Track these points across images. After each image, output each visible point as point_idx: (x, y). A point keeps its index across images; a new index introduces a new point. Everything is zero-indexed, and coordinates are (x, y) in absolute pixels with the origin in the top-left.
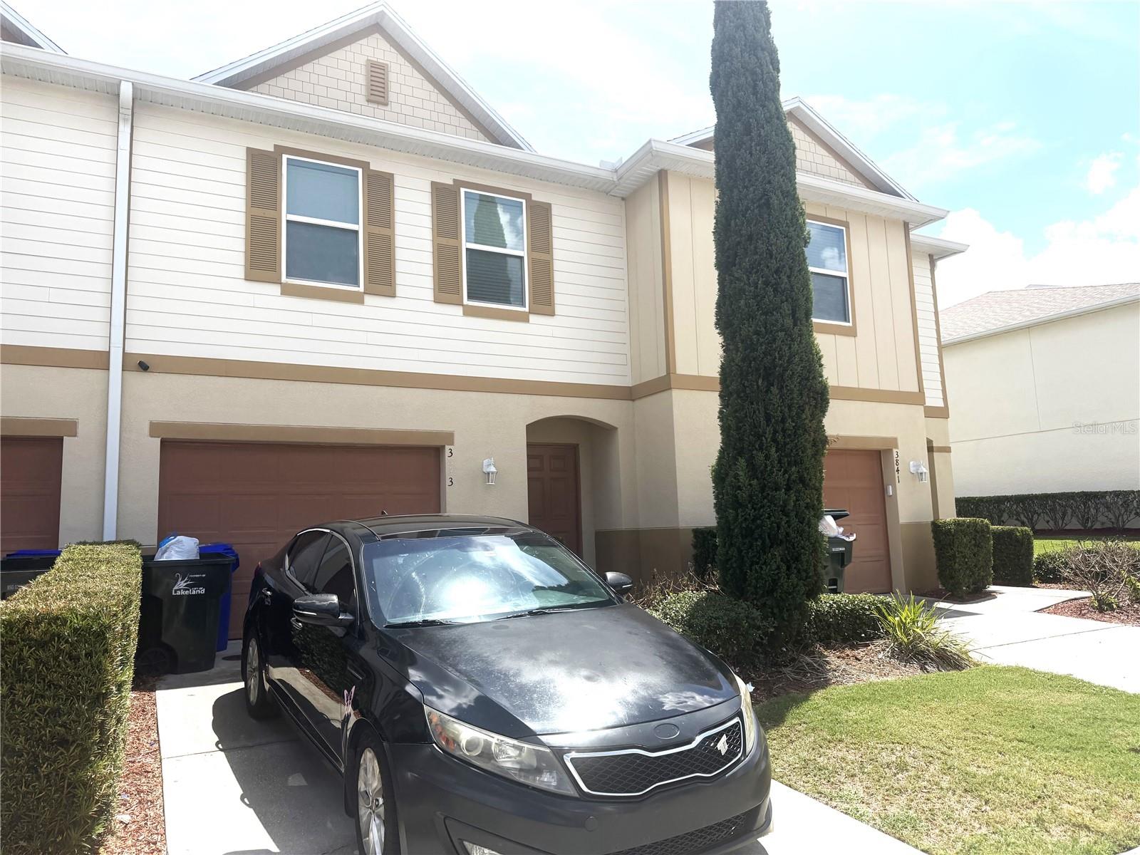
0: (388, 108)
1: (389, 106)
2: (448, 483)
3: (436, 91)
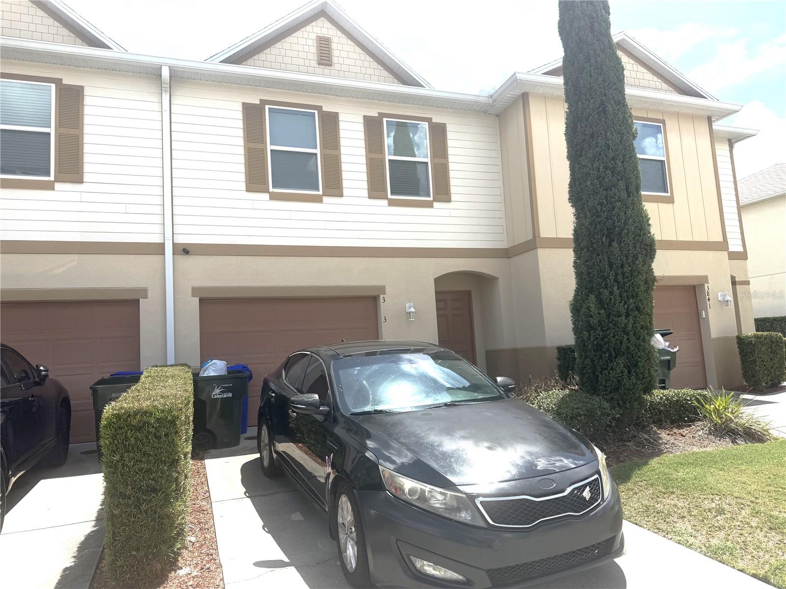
0: (332, 68)
1: (333, 67)
2: (383, 320)
3: (364, 53)
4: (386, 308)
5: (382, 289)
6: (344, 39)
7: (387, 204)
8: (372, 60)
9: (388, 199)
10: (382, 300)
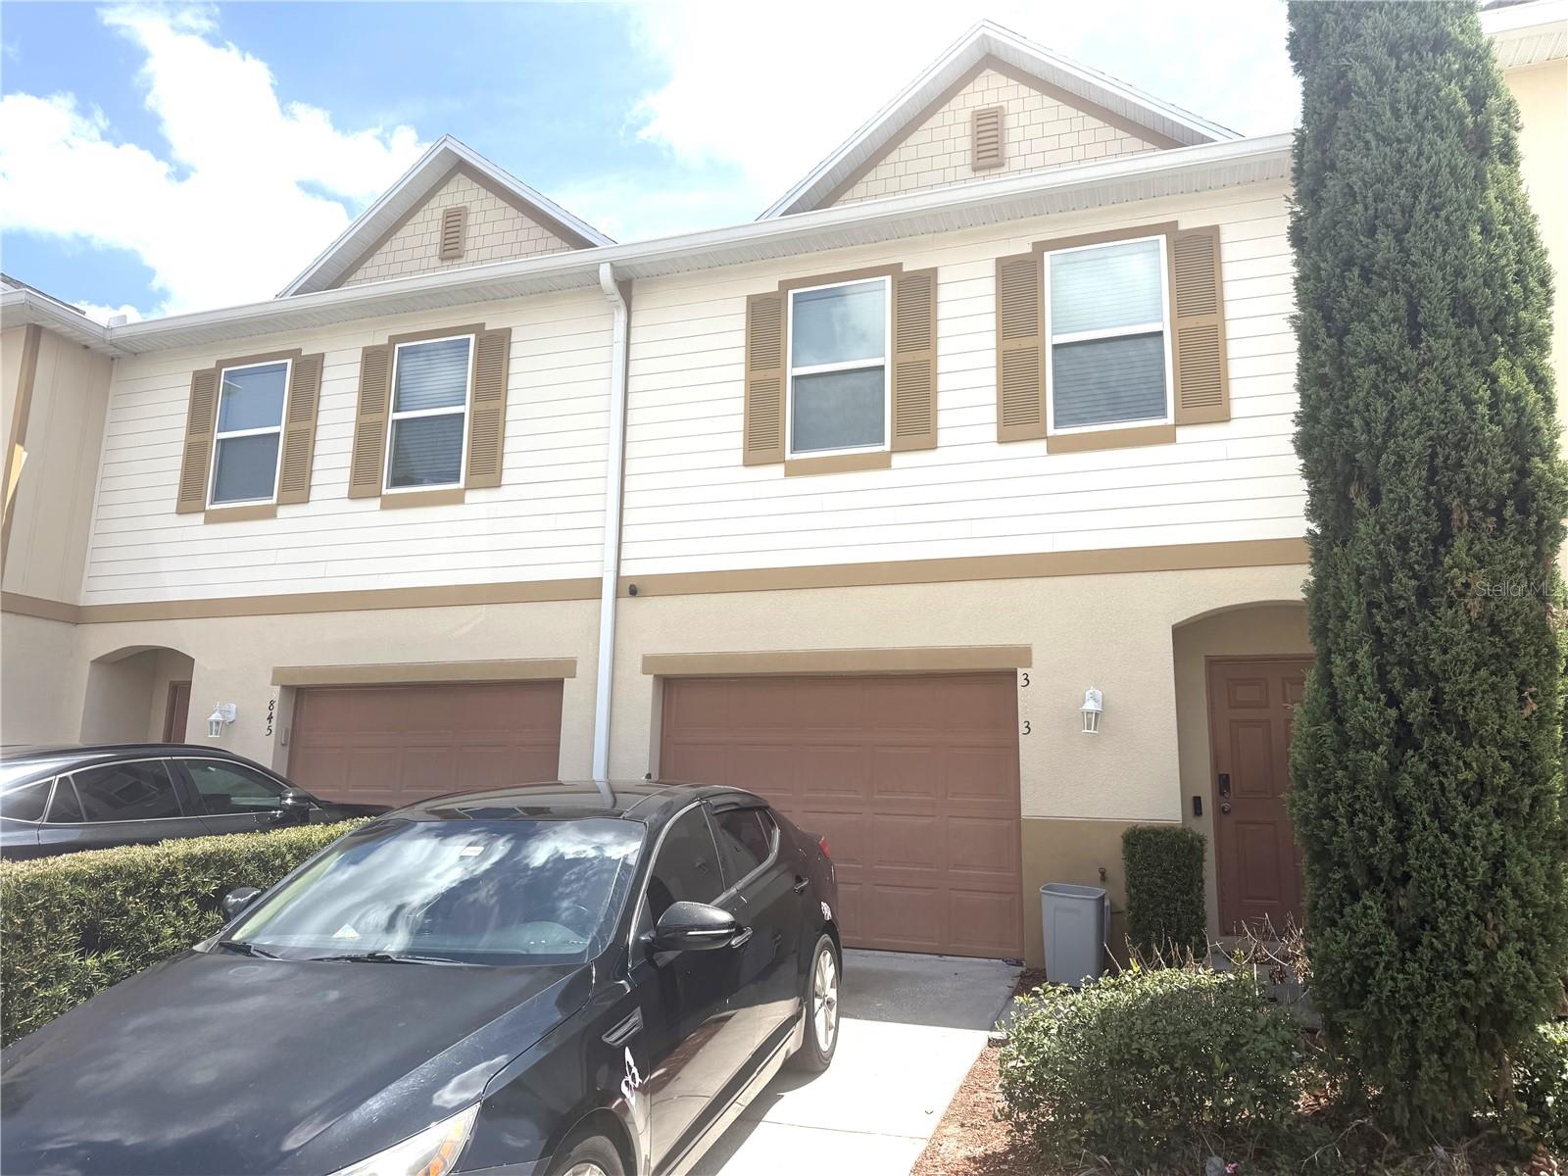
2: (1022, 728)
3: (1081, 114)
4: (1032, 700)
5: (1024, 655)
6: (1033, 98)
7: (1044, 451)
8: (1101, 124)
9: (1046, 438)
10: (1021, 681)
